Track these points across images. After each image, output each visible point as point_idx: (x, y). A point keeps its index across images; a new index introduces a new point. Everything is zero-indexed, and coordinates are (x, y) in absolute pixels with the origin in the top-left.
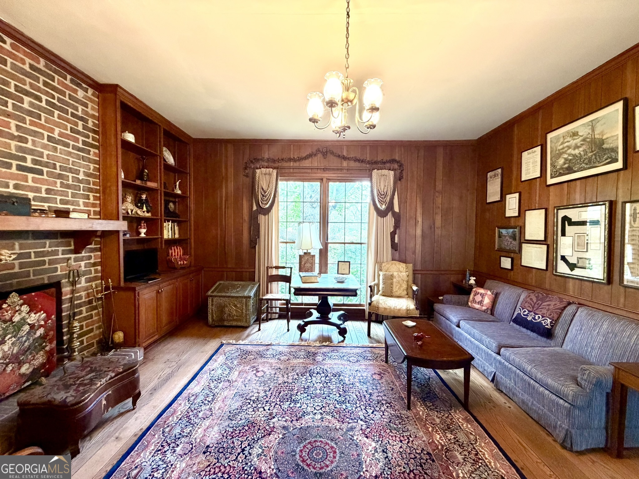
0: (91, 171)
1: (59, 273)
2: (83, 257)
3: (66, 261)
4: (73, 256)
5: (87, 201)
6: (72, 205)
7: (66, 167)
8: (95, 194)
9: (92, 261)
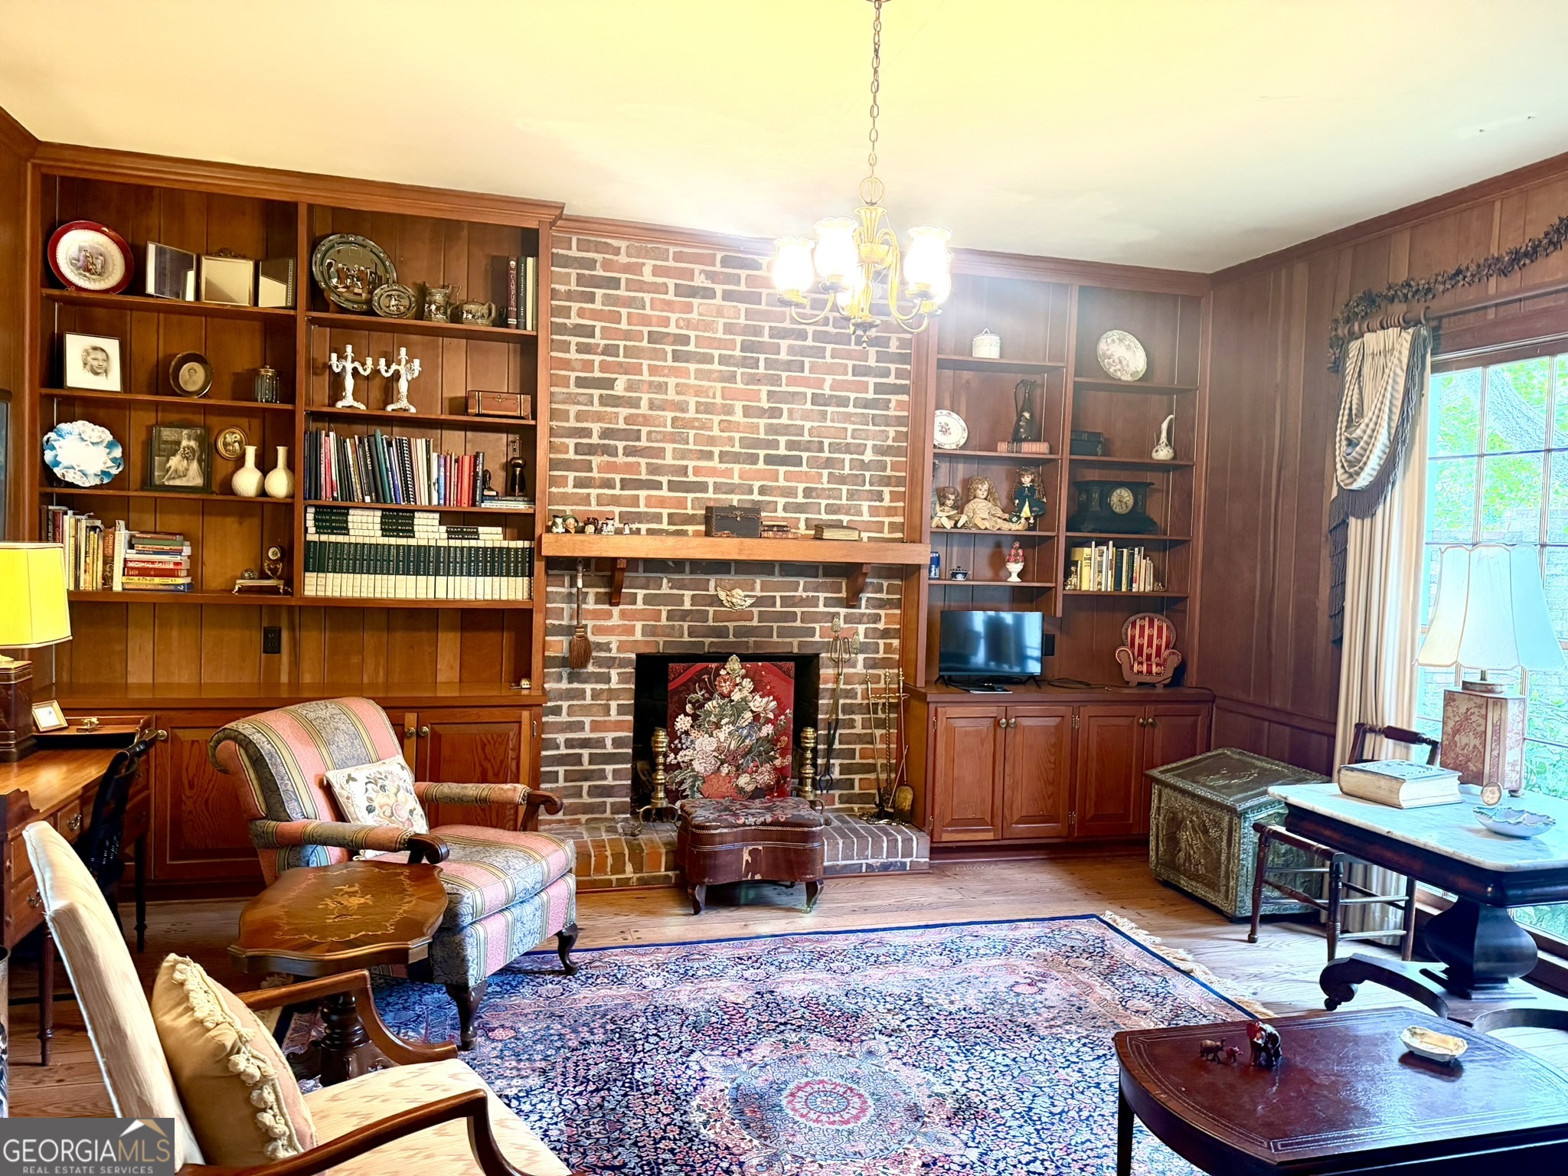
0: (890, 442)
1: (817, 638)
2: (863, 615)
3: (829, 618)
4: (843, 611)
5: (877, 504)
6: (847, 513)
7: (840, 444)
8: (896, 489)
9: (881, 626)
